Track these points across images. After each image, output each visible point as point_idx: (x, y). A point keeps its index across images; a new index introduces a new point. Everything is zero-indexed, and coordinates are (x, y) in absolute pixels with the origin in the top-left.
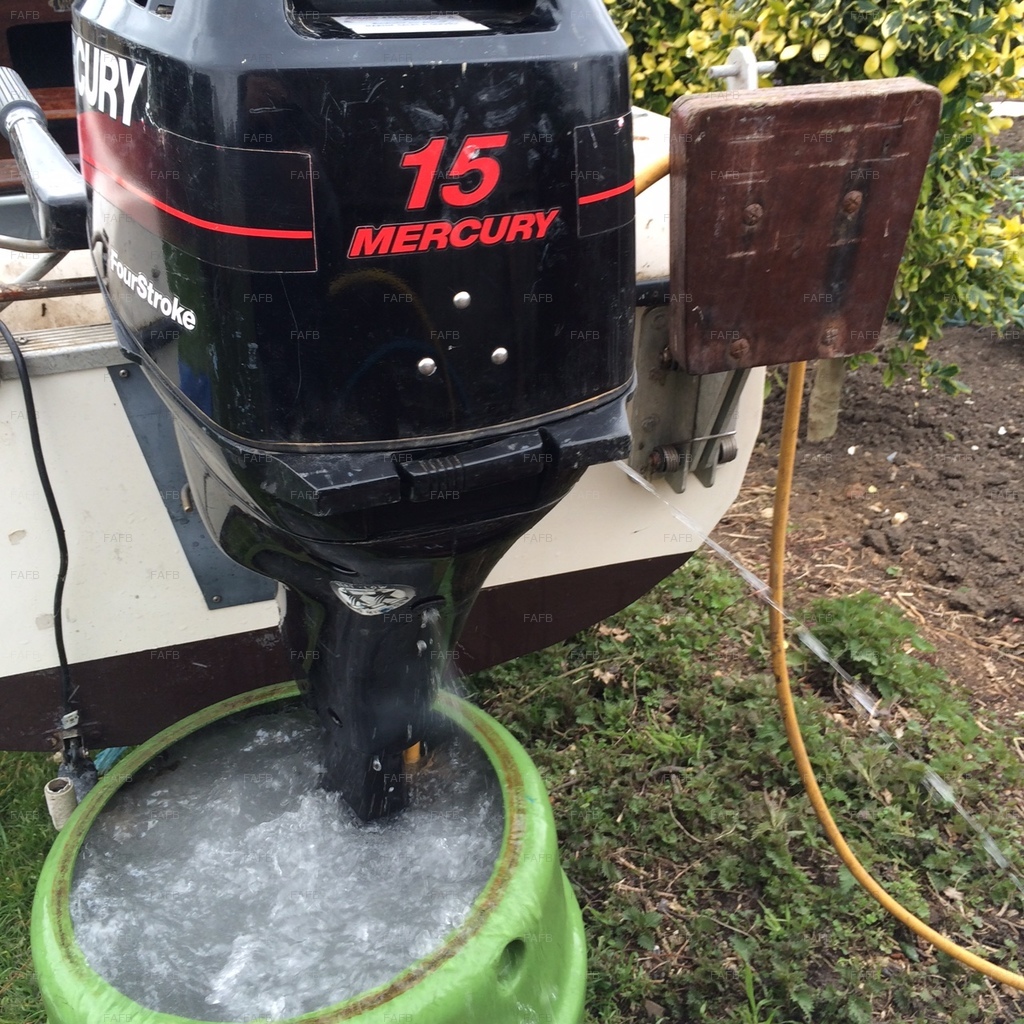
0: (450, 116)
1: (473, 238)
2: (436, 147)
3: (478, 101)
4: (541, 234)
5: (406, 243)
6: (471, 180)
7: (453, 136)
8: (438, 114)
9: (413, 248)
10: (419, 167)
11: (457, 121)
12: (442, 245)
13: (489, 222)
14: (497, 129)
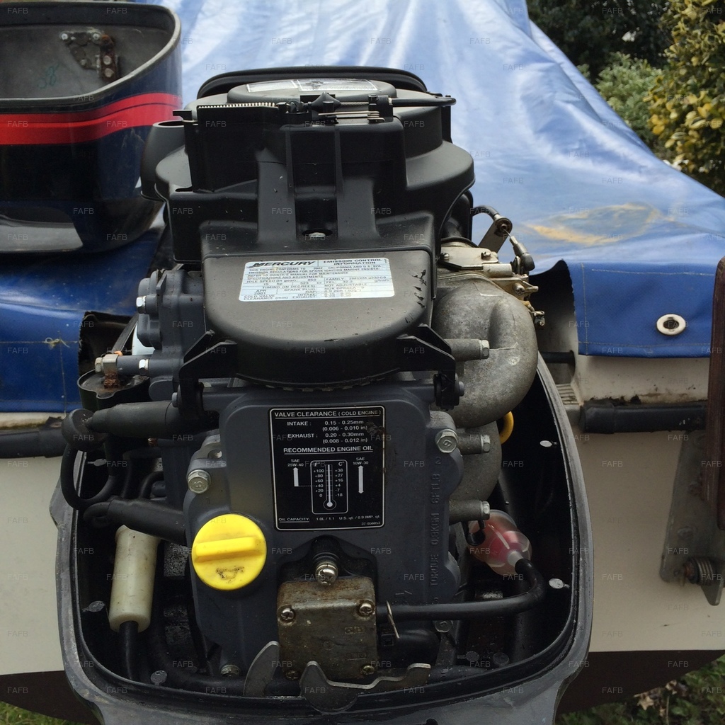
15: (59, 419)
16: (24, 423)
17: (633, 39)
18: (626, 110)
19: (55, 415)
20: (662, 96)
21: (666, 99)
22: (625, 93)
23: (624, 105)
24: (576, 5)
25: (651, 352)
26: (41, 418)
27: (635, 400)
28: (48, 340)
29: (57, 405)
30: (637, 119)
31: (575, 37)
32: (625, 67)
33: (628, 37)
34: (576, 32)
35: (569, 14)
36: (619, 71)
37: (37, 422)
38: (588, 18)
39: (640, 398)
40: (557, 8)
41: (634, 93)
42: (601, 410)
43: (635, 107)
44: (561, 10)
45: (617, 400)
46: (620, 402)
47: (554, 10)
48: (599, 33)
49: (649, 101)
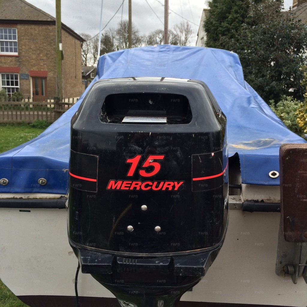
0: (144, 148)
1: (149, 188)
2: (138, 158)
3: (154, 144)
4: (176, 189)
5: (125, 187)
6: (150, 169)
7: (144, 155)
8: (140, 147)
9: (128, 188)
10: (132, 163)
11: (146, 150)
12: (138, 189)
13: (155, 183)
14: (160, 154)
15: (64, 197)
16: (53, 197)
17: (293, 91)
18: (289, 117)
19: (63, 195)
20: (302, 112)
21: (304, 113)
22: (289, 111)
23: (288, 116)
24: (269, 77)
25: (267, 183)
26: (58, 196)
27: (262, 201)
28: (64, 170)
29: (64, 192)
30: (294, 121)
31: (269, 89)
32: (288, 101)
33: (291, 90)
34: (269, 87)
35: (266, 81)
36: (286, 103)
37: (57, 197)
38: (274, 82)
39: (264, 200)
40: (261, 78)
41: (292, 111)
42: (249, 203)
43: (293, 116)
44: (263, 79)
45: (256, 200)
46: (257, 201)
47: (260, 79)
48: (279, 88)
49: (298, 114)
